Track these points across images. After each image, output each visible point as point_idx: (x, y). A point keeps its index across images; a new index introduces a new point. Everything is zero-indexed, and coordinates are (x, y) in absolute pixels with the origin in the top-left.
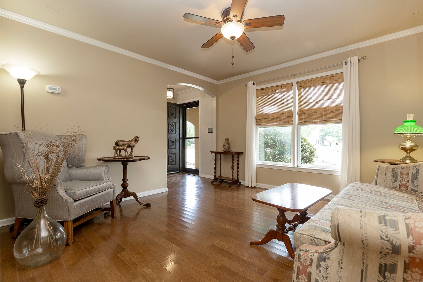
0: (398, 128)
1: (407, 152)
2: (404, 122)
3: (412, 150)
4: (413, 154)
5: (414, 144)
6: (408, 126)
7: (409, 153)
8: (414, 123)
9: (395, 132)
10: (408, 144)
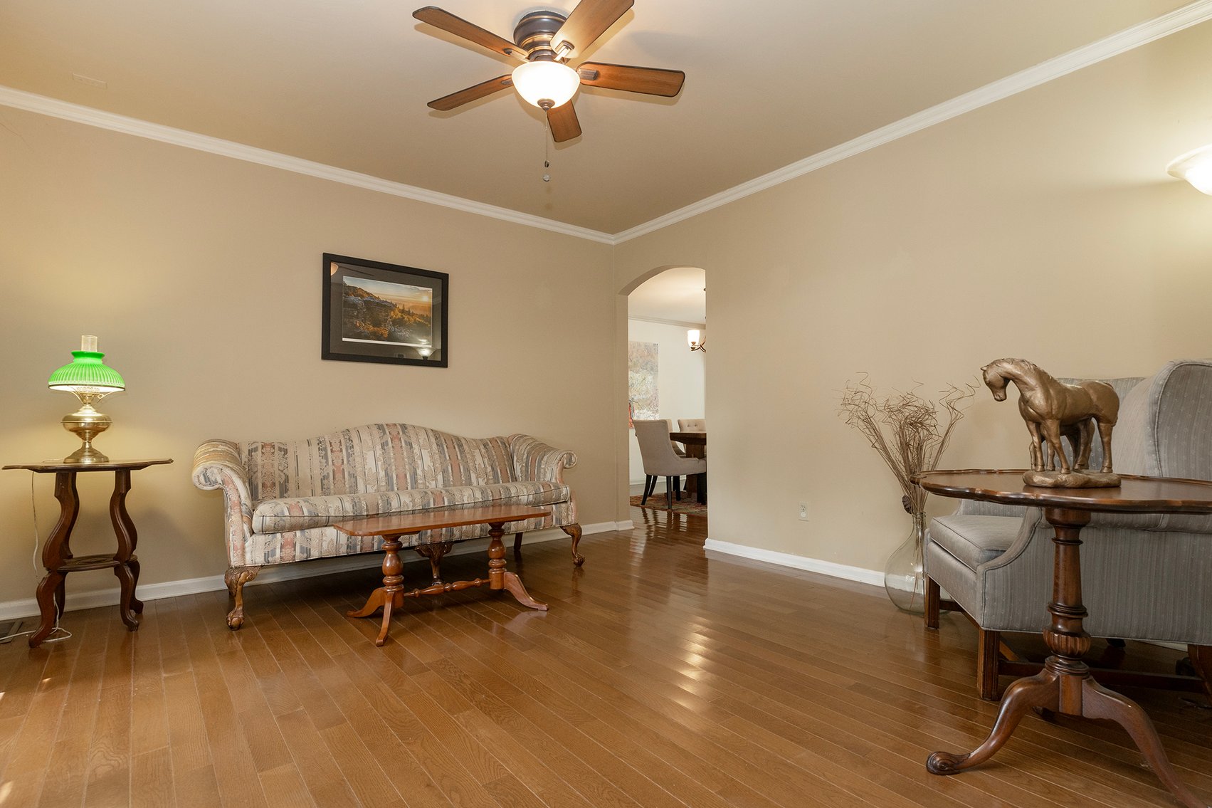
0: (60, 371)
1: (85, 436)
2: (76, 355)
3: (96, 429)
4: (99, 443)
5: (100, 415)
6: (83, 366)
7: (90, 439)
8: (98, 361)
9: (50, 383)
10: (88, 415)
